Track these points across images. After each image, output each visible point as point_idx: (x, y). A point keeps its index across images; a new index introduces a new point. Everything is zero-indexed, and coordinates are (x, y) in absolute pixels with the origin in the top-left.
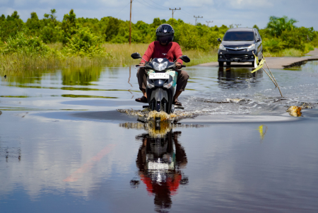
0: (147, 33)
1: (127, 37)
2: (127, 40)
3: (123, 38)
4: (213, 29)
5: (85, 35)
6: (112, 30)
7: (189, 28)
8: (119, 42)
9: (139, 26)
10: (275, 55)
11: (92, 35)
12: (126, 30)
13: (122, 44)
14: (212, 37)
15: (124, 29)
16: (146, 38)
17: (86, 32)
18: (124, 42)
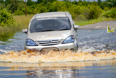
0: (34, 8)
1: (23, 11)
2: (23, 13)
3: (21, 12)
4: (74, 3)
5: (4, 13)
6: (14, 7)
7: (60, 4)
8: (19, 15)
9: (29, 3)
10: (114, 20)
11: (8, 13)
12: (23, 7)
13: (21, 16)
14: (76, 10)
15: (21, 6)
16: (34, 11)
17: (5, 12)
18: (22, 14)
